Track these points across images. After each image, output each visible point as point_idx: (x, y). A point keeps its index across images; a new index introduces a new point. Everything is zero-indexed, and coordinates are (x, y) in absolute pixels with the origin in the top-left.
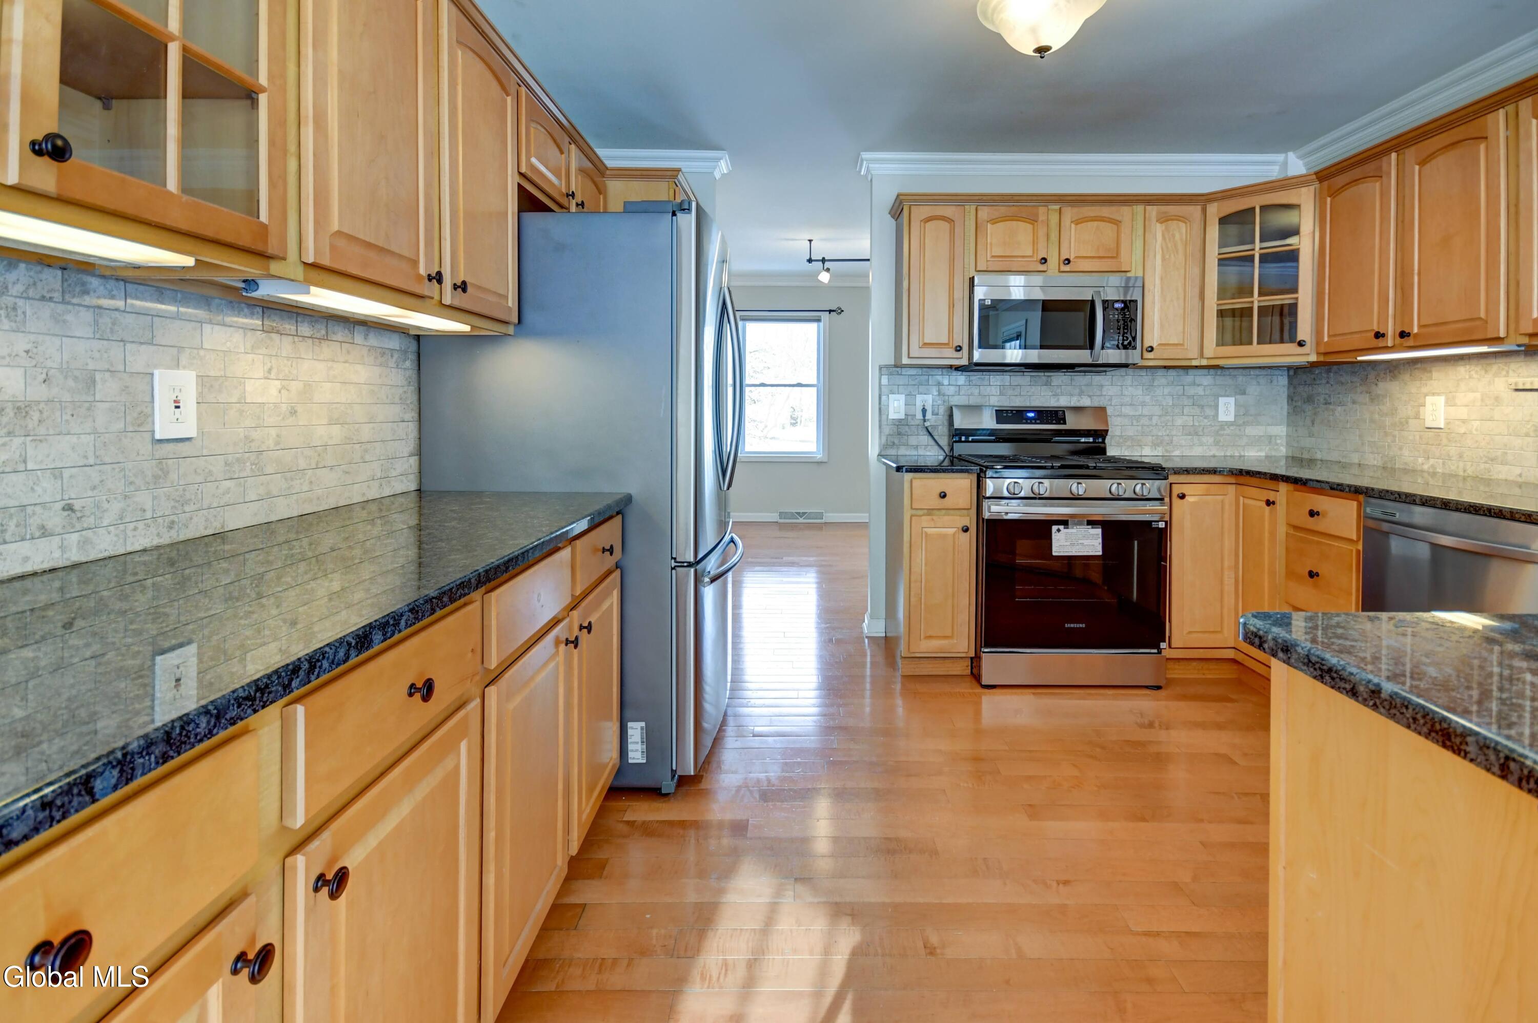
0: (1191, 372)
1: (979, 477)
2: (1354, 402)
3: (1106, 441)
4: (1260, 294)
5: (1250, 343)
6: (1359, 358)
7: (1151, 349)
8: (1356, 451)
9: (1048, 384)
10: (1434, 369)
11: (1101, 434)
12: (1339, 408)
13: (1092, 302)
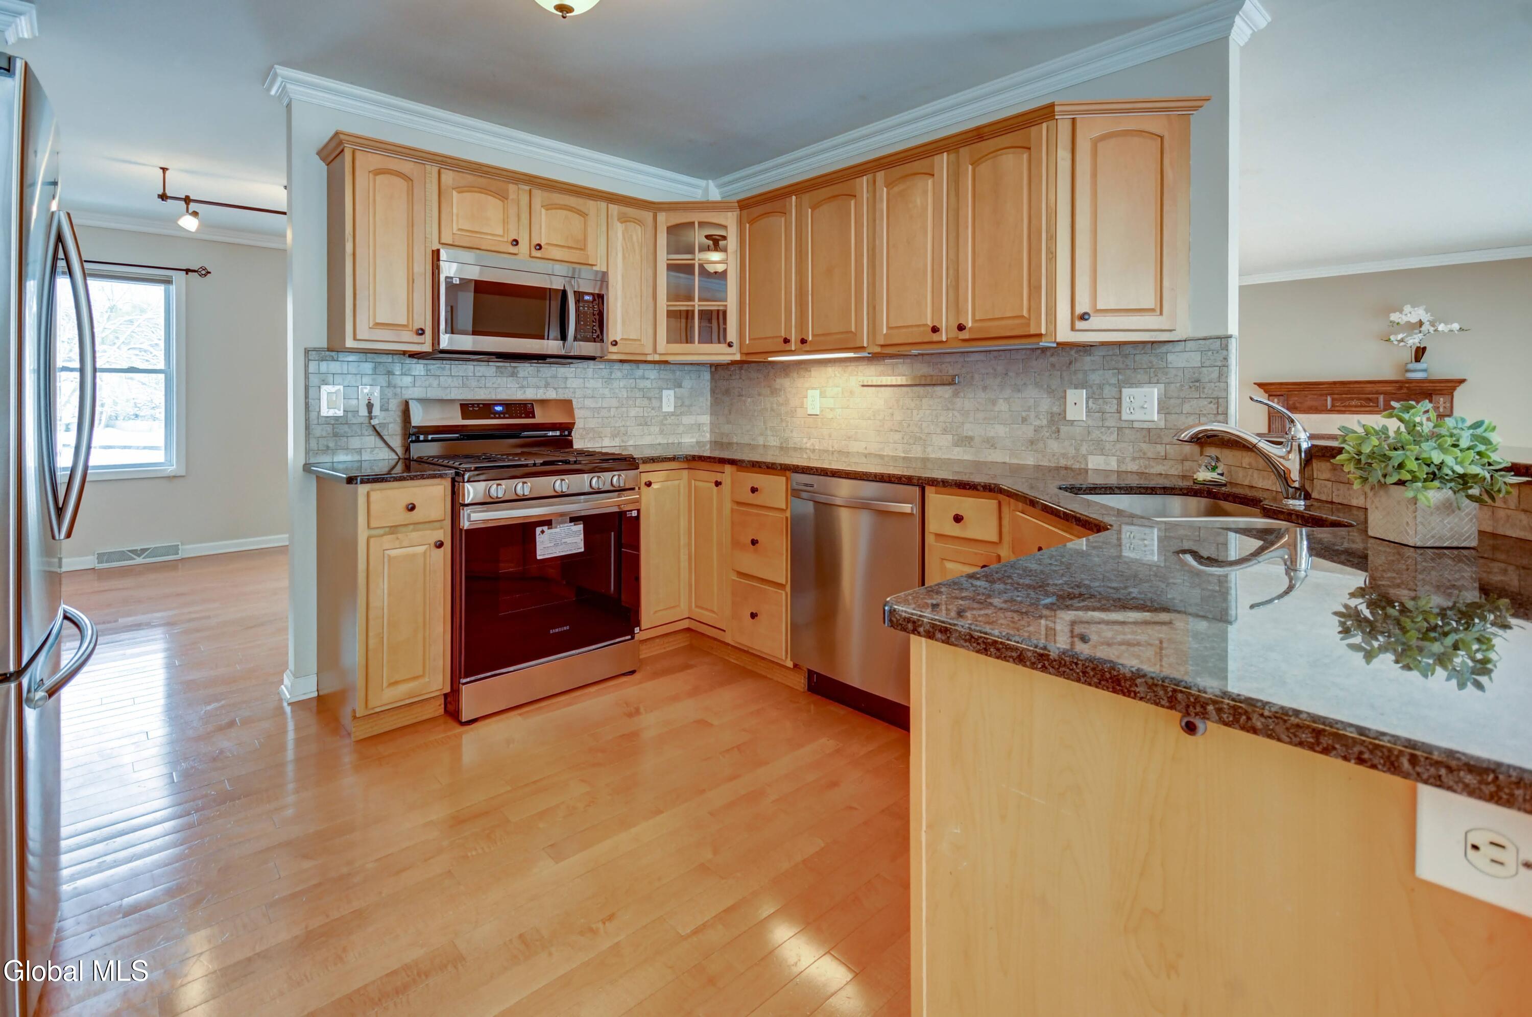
0: (642, 366)
1: (453, 481)
2: (759, 395)
3: (573, 434)
4: (700, 300)
5: (692, 342)
6: (770, 359)
7: (615, 343)
8: (762, 434)
9: (514, 374)
10: (812, 369)
11: (568, 428)
12: (749, 399)
13: (564, 293)
